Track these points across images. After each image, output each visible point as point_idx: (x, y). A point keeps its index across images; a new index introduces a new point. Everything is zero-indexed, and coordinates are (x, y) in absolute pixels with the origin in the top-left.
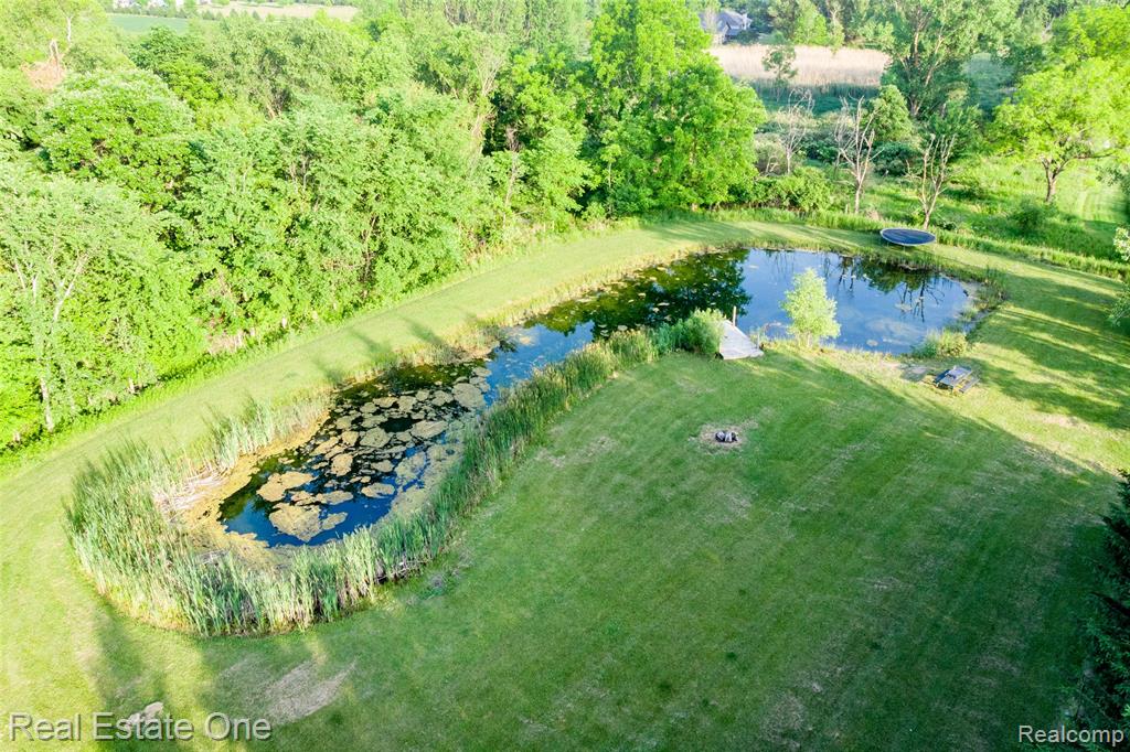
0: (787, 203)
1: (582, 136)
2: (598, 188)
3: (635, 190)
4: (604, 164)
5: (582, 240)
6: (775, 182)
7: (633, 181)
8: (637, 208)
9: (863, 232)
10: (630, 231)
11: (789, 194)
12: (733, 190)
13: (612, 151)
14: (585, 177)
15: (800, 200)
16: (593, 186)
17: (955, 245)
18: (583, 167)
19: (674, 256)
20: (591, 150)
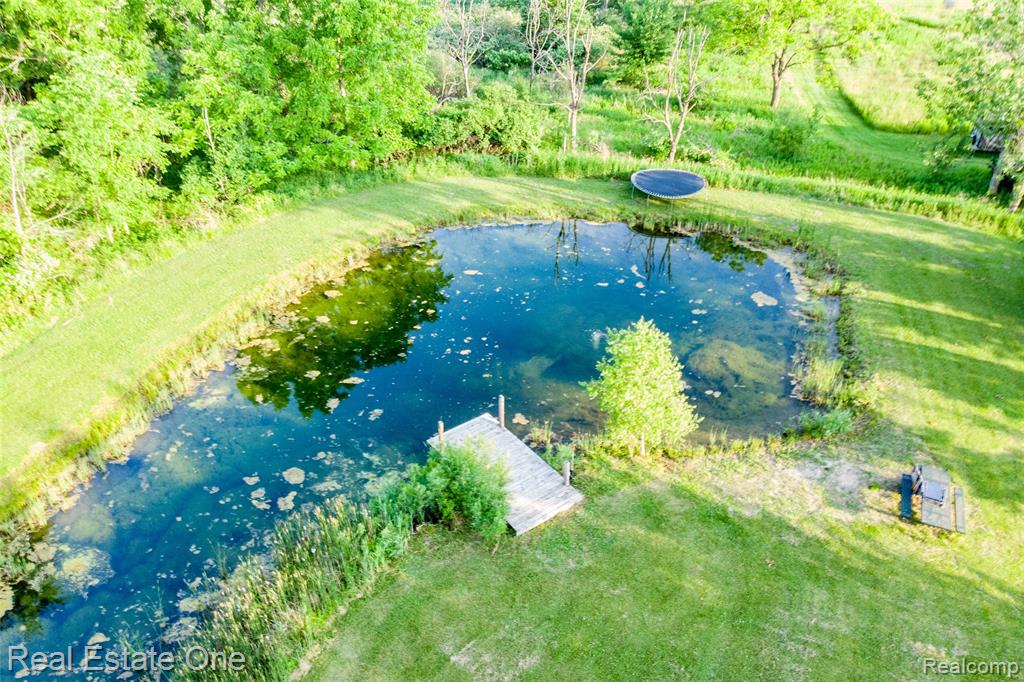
0: (486, 143)
1: (143, 63)
2: (195, 153)
3: (257, 148)
4: (196, 111)
5: (182, 251)
6: (465, 114)
7: (252, 134)
8: (267, 180)
9: (601, 178)
10: (263, 219)
11: (487, 129)
12: (408, 131)
13: (205, 87)
14: (166, 139)
15: (504, 138)
16: (184, 151)
17: (726, 186)
18: (158, 119)
19: (346, 263)
20: (167, 87)
